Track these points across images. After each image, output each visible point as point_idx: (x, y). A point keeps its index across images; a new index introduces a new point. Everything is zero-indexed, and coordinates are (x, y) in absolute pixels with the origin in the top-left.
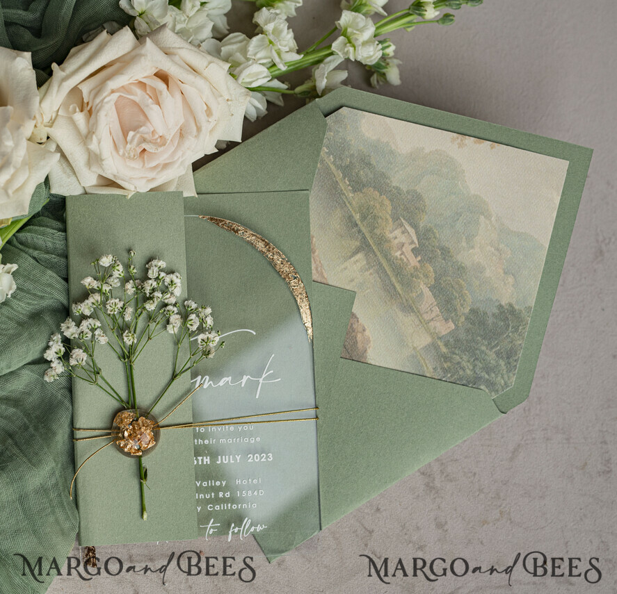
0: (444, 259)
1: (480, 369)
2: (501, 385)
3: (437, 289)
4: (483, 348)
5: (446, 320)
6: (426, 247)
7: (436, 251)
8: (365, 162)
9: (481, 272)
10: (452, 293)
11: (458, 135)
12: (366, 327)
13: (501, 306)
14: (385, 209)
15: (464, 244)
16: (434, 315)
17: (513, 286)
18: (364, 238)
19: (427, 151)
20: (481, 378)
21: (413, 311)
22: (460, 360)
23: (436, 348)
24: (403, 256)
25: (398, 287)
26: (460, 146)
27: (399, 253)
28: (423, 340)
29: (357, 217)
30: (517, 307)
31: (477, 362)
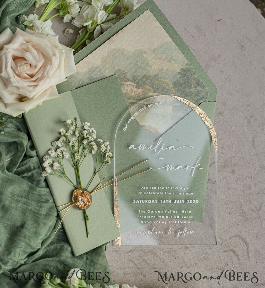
0: (148, 79)
1: (194, 97)
2: (205, 95)
3: (156, 90)
4: (189, 90)
5: (169, 95)
6: (139, 82)
7: (143, 80)
9: (163, 70)
10: (162, 86)
11: (109, 40)
12: (150, 125)
13: (179, 73)
15: (148, 68)
16: (164, 98)
17: (176, 63)
19: (106, 55)
20: (198, 99)
23: (176, 106)
24: (135, 93)
26: (113, 42)
27: (133, 93)
28: (170, 108)
30: (184, 68)
31: (191, 97)
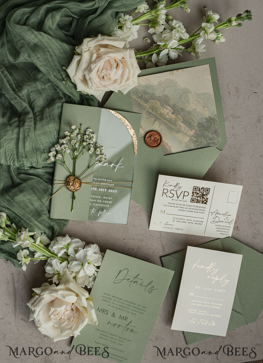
0: (183, 112)
1: (208, 140)
2: (217, 142)
3: (184, 122)
4: (207, 133)
5: (191, 130)
6: (176, 110)
7: (179, 110)
8: (145, 92)
9: (196, 111)
10: (190, 121)
13: (207, 118)
14: (158, 104)
15: (187, 104)
16: (187, 130)
17: (208, 111)
18: (155, 116)
19: (163, 81)
20: (210, 143)
21: (180, 132)
22: (201, 140)
23: (192, 140)
24: (170, 117)
25: (172, 126)
26: (172, 75)
27: (168, 116)
28: (187, 139)
29: (150, 111)
30: (212, 117)
31: (206, 139)
